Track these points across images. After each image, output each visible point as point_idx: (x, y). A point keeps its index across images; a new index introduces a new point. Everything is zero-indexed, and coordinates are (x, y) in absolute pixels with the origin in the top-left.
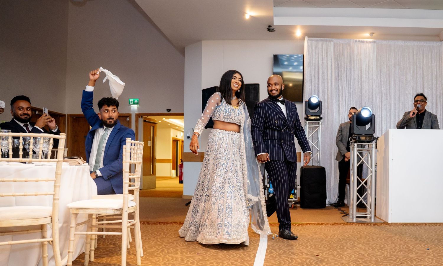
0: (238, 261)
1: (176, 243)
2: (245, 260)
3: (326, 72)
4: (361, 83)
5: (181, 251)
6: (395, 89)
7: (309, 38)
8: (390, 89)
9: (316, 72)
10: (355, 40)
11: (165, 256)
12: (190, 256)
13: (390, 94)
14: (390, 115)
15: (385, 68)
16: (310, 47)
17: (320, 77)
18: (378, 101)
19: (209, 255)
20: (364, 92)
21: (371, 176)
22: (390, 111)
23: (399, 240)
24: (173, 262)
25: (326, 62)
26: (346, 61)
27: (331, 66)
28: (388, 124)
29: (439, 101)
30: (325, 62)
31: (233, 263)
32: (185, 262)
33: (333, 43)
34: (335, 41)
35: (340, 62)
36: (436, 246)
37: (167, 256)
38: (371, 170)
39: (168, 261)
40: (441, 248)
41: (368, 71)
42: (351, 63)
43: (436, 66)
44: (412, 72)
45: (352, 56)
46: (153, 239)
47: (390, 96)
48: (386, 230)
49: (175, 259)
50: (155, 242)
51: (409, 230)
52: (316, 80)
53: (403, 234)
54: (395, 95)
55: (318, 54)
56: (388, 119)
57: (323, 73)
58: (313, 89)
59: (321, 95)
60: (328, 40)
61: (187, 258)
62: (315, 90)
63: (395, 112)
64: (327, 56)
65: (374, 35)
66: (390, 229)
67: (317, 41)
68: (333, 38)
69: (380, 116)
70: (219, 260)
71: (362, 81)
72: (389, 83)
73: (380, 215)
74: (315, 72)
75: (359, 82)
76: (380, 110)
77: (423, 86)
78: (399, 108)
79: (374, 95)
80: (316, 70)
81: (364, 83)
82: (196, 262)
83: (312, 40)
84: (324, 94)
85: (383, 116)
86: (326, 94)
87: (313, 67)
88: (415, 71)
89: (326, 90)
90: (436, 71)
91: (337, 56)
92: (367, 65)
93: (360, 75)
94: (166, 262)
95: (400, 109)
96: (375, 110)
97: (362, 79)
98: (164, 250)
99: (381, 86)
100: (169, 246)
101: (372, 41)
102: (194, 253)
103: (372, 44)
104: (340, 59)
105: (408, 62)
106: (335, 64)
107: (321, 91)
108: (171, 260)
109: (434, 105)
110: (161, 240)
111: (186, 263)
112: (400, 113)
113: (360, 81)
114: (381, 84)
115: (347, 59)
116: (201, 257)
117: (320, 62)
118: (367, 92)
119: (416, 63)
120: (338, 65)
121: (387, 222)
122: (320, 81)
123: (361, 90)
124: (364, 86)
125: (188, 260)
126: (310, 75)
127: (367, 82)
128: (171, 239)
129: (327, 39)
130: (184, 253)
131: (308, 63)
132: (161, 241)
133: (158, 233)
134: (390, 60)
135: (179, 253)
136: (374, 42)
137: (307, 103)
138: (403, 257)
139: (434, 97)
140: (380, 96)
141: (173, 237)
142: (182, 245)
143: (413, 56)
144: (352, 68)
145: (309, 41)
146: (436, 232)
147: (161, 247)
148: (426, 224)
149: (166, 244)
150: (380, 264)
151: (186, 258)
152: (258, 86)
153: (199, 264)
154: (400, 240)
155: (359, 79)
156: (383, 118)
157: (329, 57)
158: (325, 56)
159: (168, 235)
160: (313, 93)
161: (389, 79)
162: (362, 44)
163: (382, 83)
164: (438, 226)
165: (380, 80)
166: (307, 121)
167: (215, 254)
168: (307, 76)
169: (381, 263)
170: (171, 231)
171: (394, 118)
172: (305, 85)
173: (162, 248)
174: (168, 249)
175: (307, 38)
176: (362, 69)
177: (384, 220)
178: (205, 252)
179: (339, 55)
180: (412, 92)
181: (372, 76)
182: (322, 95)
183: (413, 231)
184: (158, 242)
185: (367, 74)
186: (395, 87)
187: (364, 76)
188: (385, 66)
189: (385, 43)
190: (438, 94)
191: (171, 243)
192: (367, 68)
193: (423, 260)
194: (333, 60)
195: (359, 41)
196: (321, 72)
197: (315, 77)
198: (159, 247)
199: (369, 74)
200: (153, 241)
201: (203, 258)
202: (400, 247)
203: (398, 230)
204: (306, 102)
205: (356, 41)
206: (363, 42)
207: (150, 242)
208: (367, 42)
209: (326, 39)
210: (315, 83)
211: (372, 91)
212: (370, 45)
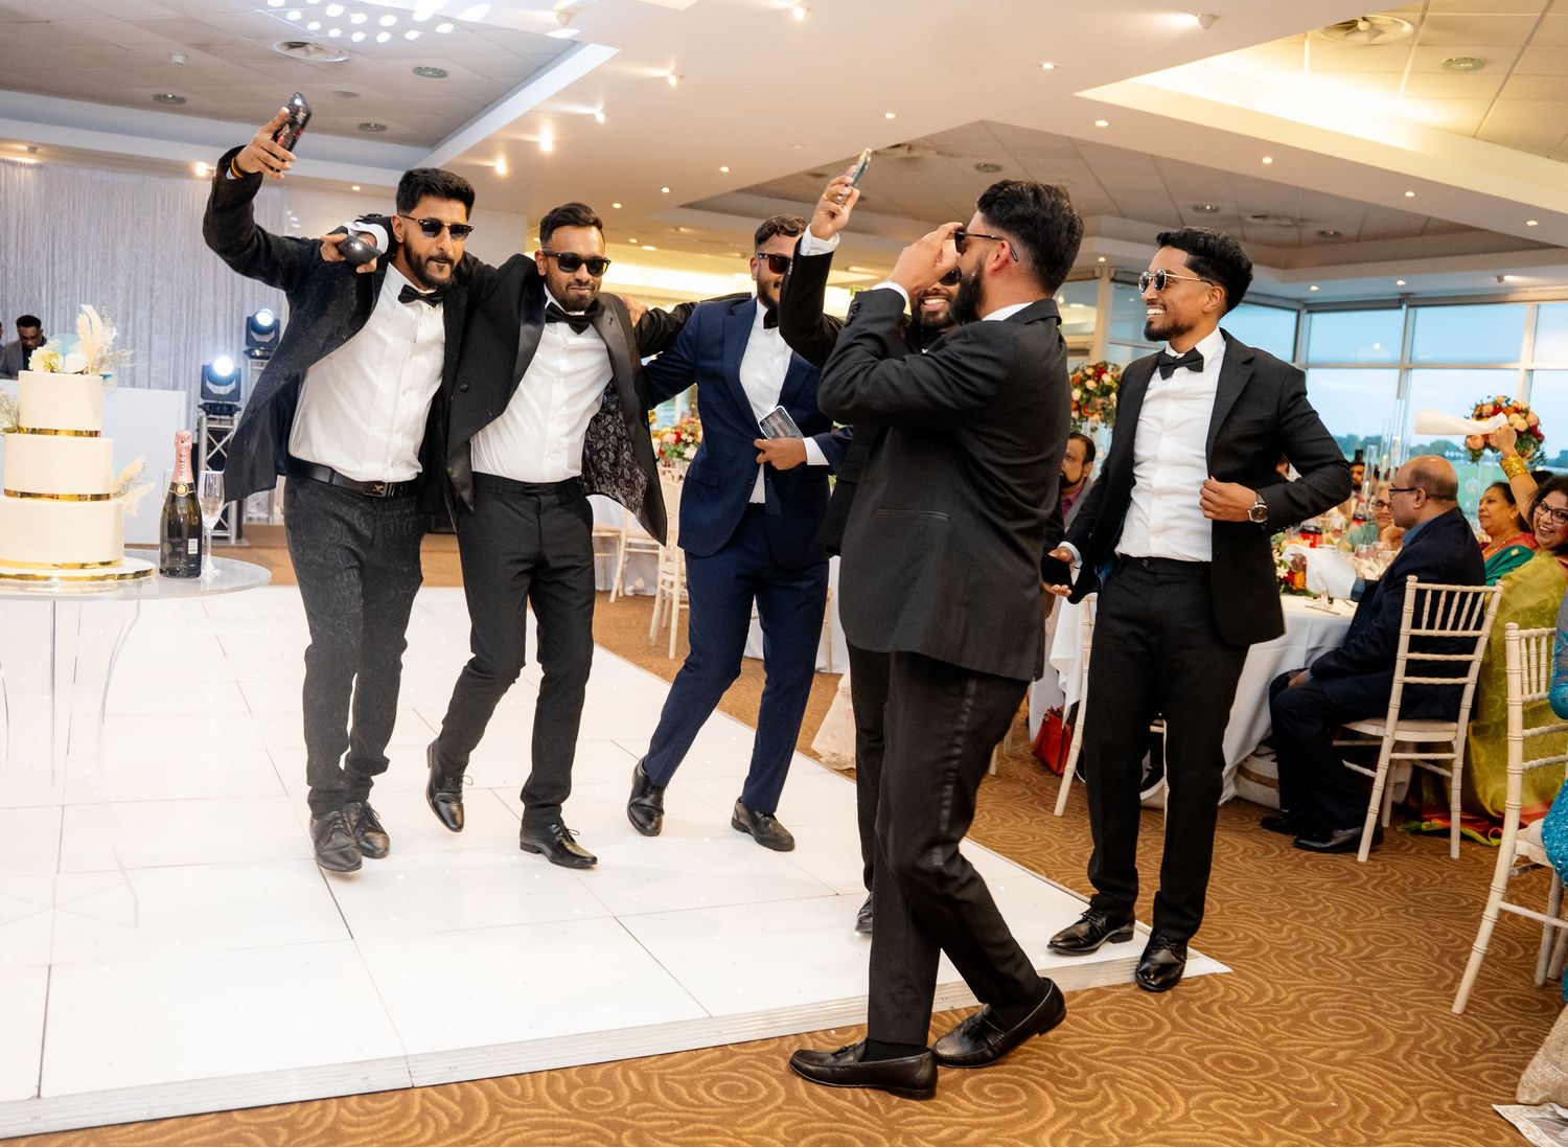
20: (12, 276)
65: (38, 151)
88: (136, 239)
101: (35, 164)
103: (35, 170)
105: (119, 219)
114: (53, 262)
119: (139, 222)
136: (40, 167)
143: (133, 206)
162: (9, 168)
187: (13, 240)
188: (66, 221)
189: (65, 170)
195: (3, 161)
199: (23, 234)
206: (13, 164)
208: (22, 165)
212: (29, 173)
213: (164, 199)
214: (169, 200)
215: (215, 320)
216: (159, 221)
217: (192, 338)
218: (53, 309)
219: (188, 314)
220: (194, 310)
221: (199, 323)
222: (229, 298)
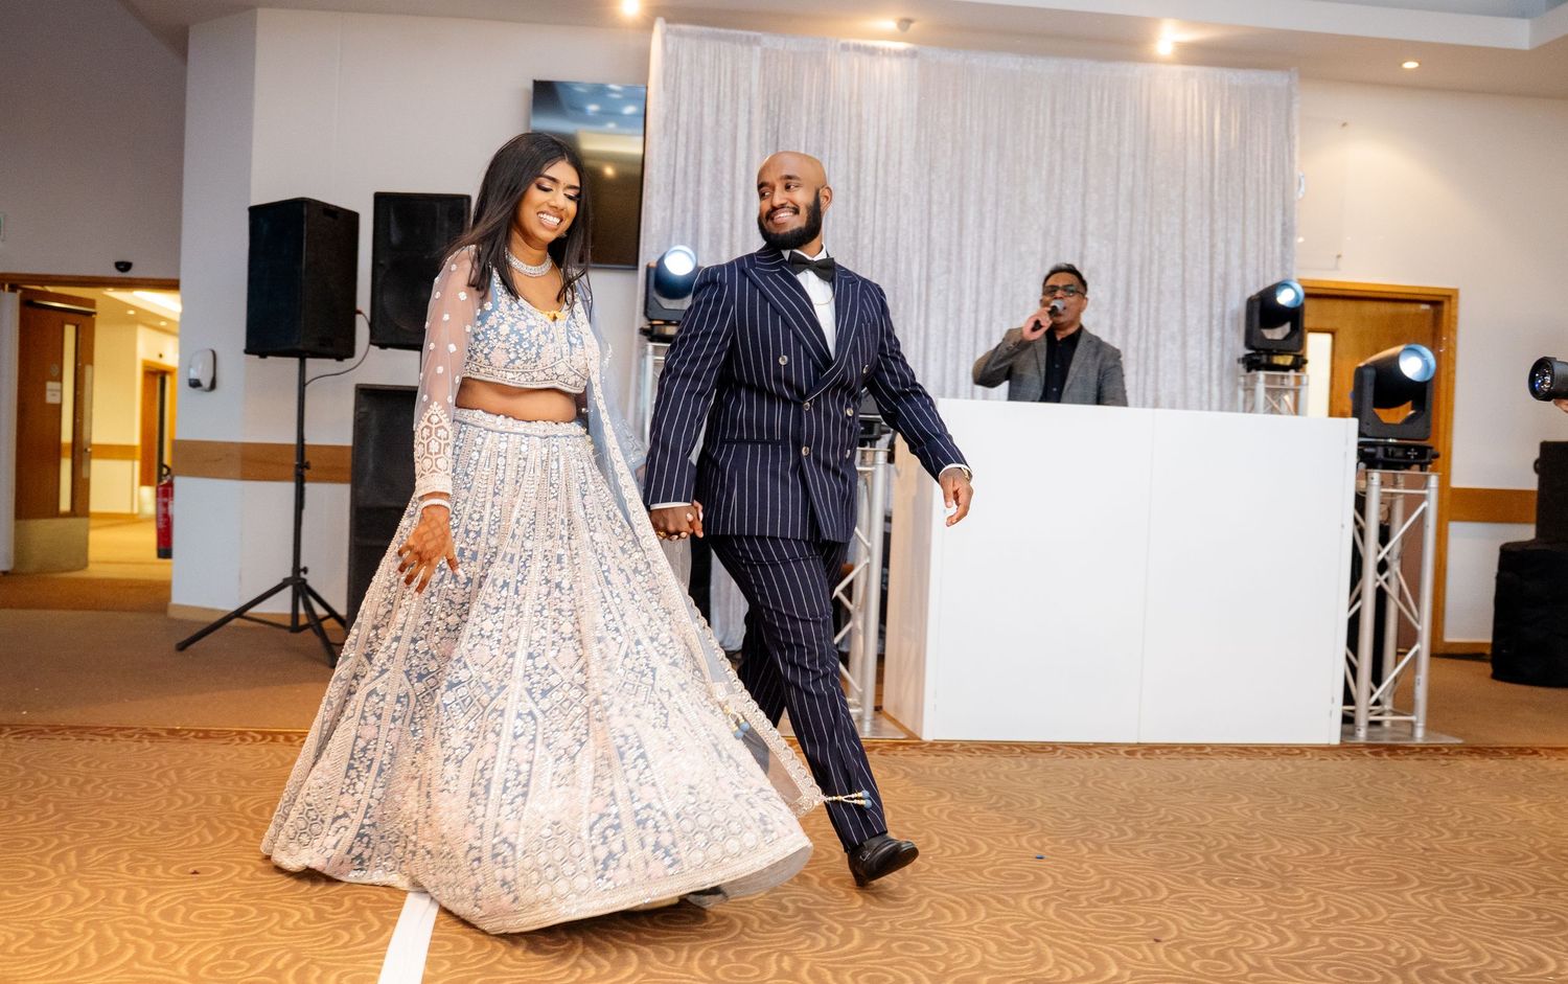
0: (342, 905)
1: (115, 823)
2: (367, 900)
3: (727, 159)
4: (857, 208)
5: (133, 859)
6: (980, 237)
7: (670, 26)
8: (960, 235)
9: (691, 157)
10: (843, 41)
11: (64, 883)
12: (166, 883)
13: (960, 253)
14: (958, 331)
15: (949, 153)
16: (671, 59)
17: (706, 176)
18: (915, 275)
19: (237, 879)
20: (866, 241)
21: (868, 566)
22: (959, 317)
23: (944, 817)
24: (94, 908)
25: (731, 120)
26: (804, 119)
27: (750, 136)
28: (949, 361)
29: (1136, 285)
30: (726, 119)
31: (325, 911)
32: (142, 907)
33: (757, 50)
34: (768, 40)
35: (783, 121)
36: (1072, 843)
37: (75, 884)
38: (869, 544)
39: (76, 904)
40: (1085, 850)
41: (886, 164)
42: (823, 128)
43: (1134, 156)
44: (1044, 173)
45: (828, 101)
46: (27, 808)
47: (960, 259)
48: (908, 770)
49: (103, 894)
50: (33, 817)
51: (991, 775)
52: (691, 186)
53: (965, 792)
54: (979, 257)
55: (702, 90)
56: (950, 345)
57: (717, 161)
58: (677, 222)
59: (705, 243)
60: (741, 36)
61: (152, 892)
62: (684, 224)
63: (977, 321)
64: (735, 100)
65: (913, 26)
66: (922, 767)
67: (700, 36)
68: (759, 31)
69: (922, 334)
70: (272, 899)
71: (861, 199)
72: (961, 211)
73: (897, 708)
74: (686, 158)
75: (848, 202)
76: (923, 308)
77: (1084, 228)
78: (991, 303)
79: (902, 254)
80: (692, 147)
81: (867, 208)
82: (182, 909)
83: (680, 34)
84: (719, 242)
85: (932, 331)
86: (726, 242)
87: (682, 138)
88: (1058, 171)
89: (726, 226)
90: (1134, 174)
91: (771, 102)
92: (883, 141)
93: (852, 177)
94: (69, 908)
95: (997, 311)
96: (905, 307)
97: (862, 193)
98: (64, 853)
99: (930, 222)
100: (88, 836)
101: (905, 51)
102: (179, 870)
103: (904, 59)
104: (783, 109)
105: (1032, 137)
106: (764, 131)
107: (705, 228)
108: (87, 900)
109: (1120, 301)
110: (57, 811)
111: (142, 912)
112: (994, 324)
113: (852, 198)
114: (930, 213)
115: (809, 113)
116: (202, 888)
117: (708, 121)
118: (878, 242)
119: (1063, 141)
120: (772, 136)
121: (918, 734)
122: (706, 191)
123: (856, 233)
124: (867, 217)
125: (154, 902)
126: (669, 165)
127: (878, 202)
128: (100, 804)
129: (739, 32)
130: (143, 871)
131: (661, 122)
132: (60, 815)
133: (50, 777)
134: (968, 124)
135: (123, 867)
136: (913, 54)
137: (652, 273)
138: (945, 891)
139: (1122, 270)
140: (925, 259)
141: (110, 794)
142: (137, 835)
143: (1053, 113)
144: (827, 146)
145: (669, 37)
146: (1083, 783)
147: (56, 842)
148: (1054, 747)
149: (75, 827)
150: (856, 919)
151: (145, 893)
152: (465, 206)
153: (191, 918)
154: (950, 815)
155: (848, 189)
156: (933, 340)
157: (743, 101)
158: (729, 94)
159: (89, 788)
160: (677, 234)
161: (961, 197)
162: (865, 59)
163: (935, 209)
164: (1097, 756)
165: (926, 197)
166: (651, 340)
167: (259, 875)
168: (655, 172)
169: (864, 915)
170: (104, 766)
171: (972, 341)
172: (649, 202)
173: (58, 846)
174: (82, 852)
175: (665, 25)
176: (864, 152)
177: (909, 727)
178: (222, 866)
179: (781, 97)
180: (1040, 248)
181: (899, 182)
182: (711, 242)
183: (1002, 777)
184: (44, 819)
185: (881, 173)
186: (981, 225)
187: (870, 179)
188: (950, 145)
189: (952, 58)
190: (1136, 259)
191: (98, 825)
192: (882, 150)
193: (1012, 902)
194: (758, 116)
195: (858, 48)
196: (708, 156)
197: (686, 173)
198: (47, 843)
199: (886, 172)
200: (26, 814)
201: (211, 891)
202: (941, 847)
203: (952, 773)
204: (648, 269)
205: (845, 47)
206: (872, 51)
207: (13, 818)
208: (886, 53)
209: (732, 32)
210: (685, 198)
211: (897, 239)
212: (896, 66)
213: (1102, 99)
214: (1110, 101)
215: (1183, 308)
216: (1093, 139)
217: (1147, 342)
218: (928, 295)
219: (1141, 296)
220: (1149, 291)
221: (1158, 310)
222: (1207, 267)
